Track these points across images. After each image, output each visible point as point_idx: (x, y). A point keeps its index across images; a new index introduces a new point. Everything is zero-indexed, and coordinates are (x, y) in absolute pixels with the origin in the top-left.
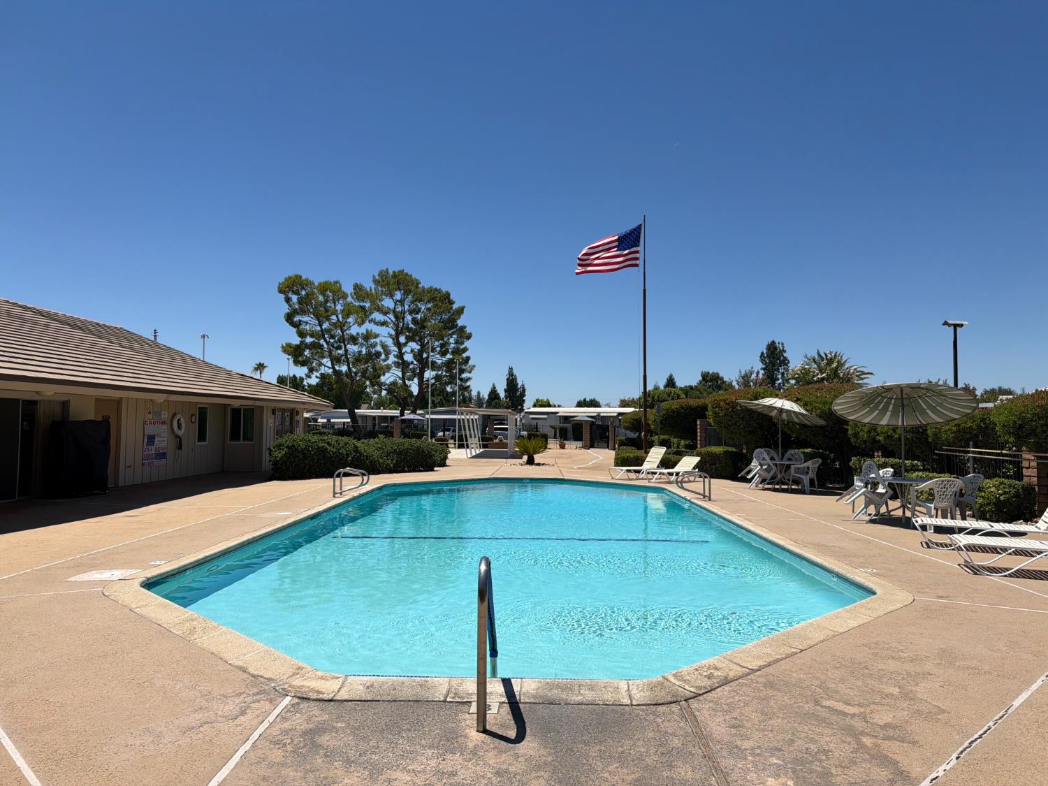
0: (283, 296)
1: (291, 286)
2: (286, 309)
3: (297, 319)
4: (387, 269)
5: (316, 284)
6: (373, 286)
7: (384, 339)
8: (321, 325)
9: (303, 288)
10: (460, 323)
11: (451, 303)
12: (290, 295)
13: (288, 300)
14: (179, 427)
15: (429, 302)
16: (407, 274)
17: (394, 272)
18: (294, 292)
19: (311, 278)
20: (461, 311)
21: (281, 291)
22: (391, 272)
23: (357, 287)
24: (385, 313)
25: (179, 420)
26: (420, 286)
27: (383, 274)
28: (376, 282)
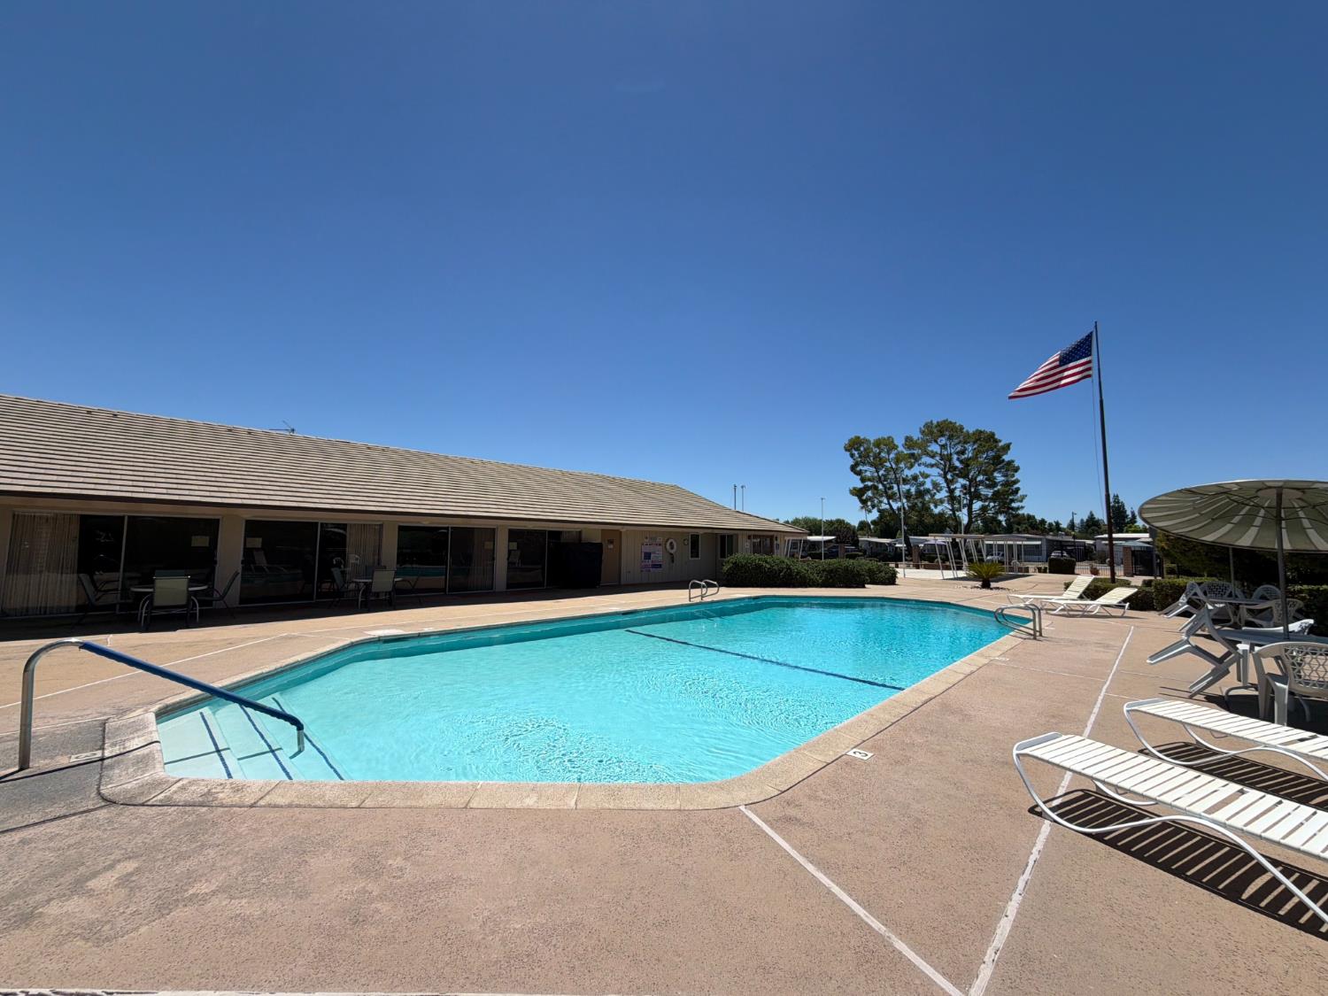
0: (848, 453)
1: (854, 445)
2: (851, 462)
3: (858, 469)
4: (932, 422)
5: (872, 442)
6: (920, 436)
7: (934, 479)
8: (877, 472)
9: (861, 445)
10: (1006, 458)
11: (996, 441)
12: (854, 452)
13: (852, 456)
14: (672, 548)
15: (974, 443)
16: (951, 423)
17: (938, 422)
18: (857, 449)
19: (868, 438)
20: (1007, 447)
21: (846, 450)
22: (935, 422)
23: (908, 439)
24: (933, 457)
25: (671, 543)
26: (965, 430)
27: (929, 426)
28: (922, 432)
